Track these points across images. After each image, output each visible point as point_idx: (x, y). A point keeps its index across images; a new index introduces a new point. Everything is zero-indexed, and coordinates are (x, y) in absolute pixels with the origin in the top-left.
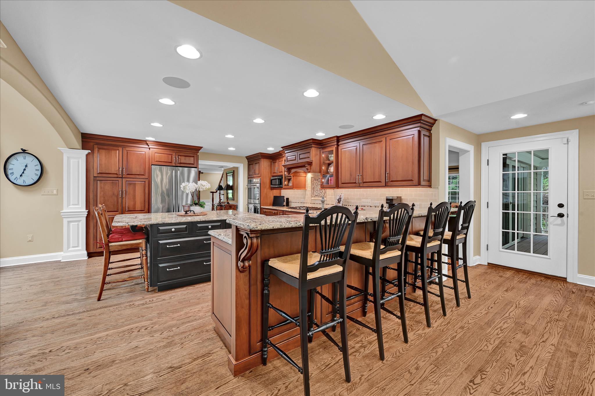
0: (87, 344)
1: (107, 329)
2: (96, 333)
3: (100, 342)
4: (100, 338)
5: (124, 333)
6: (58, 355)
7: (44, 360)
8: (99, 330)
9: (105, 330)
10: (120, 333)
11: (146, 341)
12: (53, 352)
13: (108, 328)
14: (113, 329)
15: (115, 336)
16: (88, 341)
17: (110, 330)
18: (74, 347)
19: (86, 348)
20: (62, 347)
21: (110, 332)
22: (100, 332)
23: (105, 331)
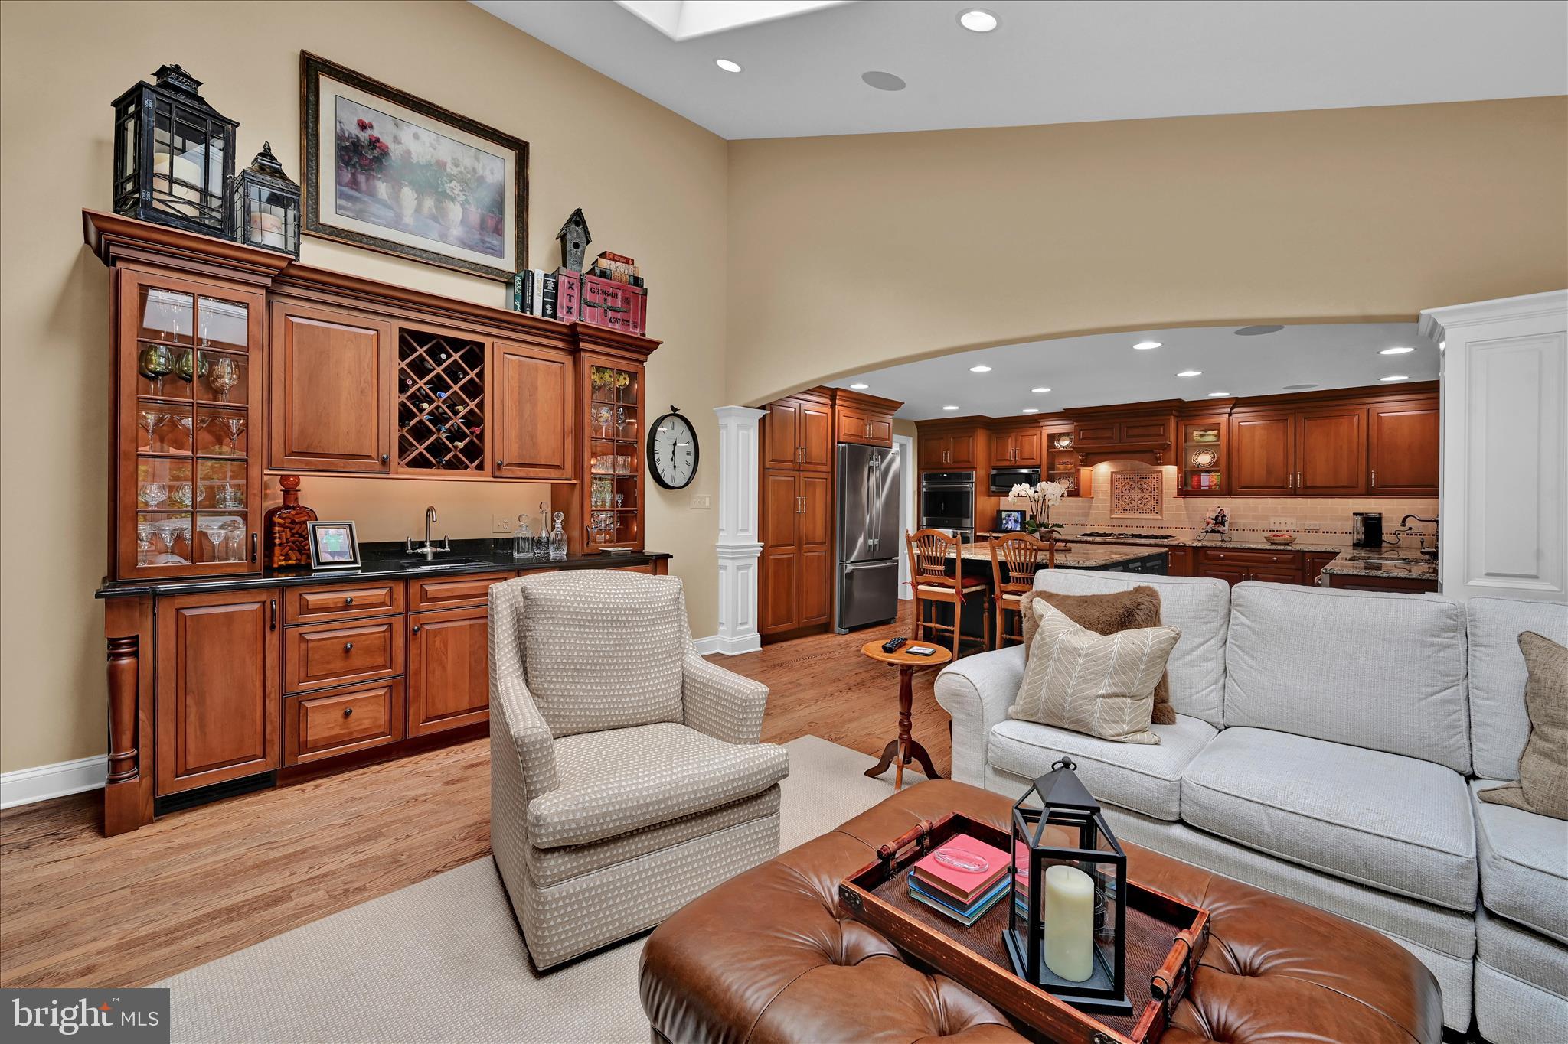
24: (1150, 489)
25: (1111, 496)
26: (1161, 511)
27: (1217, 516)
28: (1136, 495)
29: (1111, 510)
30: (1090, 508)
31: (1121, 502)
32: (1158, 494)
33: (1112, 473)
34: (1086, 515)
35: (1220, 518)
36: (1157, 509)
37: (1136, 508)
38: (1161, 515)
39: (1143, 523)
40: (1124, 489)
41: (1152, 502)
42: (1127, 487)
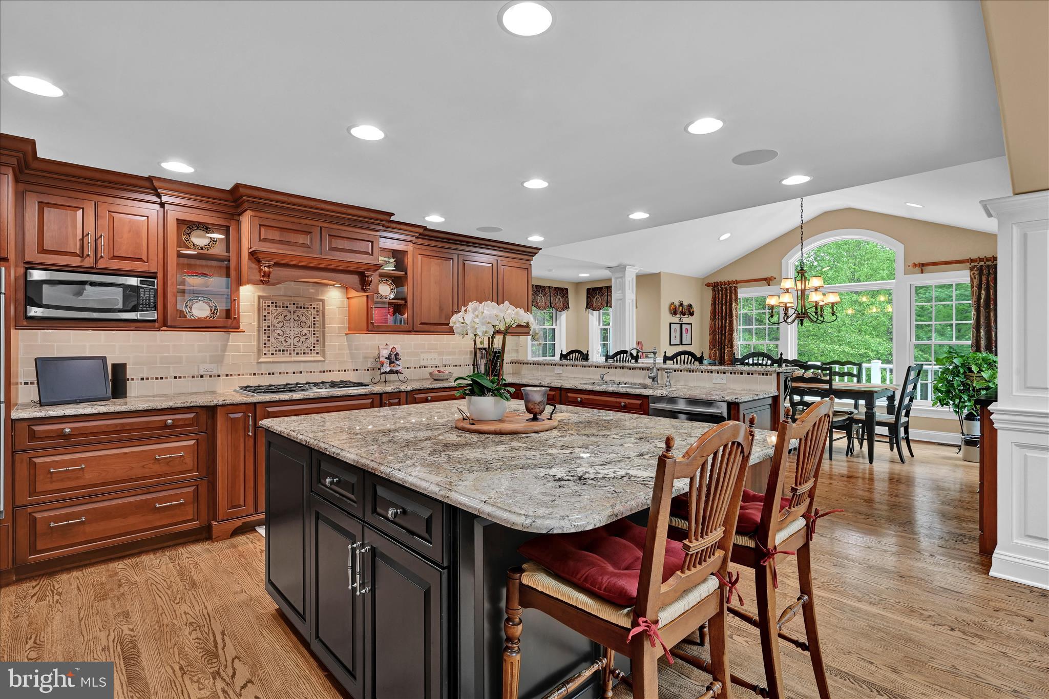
0: (893, 606)
1: (854, 610)
2: (874, 615)
3: (875, 597)
4: (872, 604)
5: (835, 589)
6: (939, 615)
7: (959, 619)
8: (866, 617)
9: (858, 612)
10: (840, 592)
11: (819, 564)
12: (948, 626)
13: (851, 612)
14: (845, 604)
15: (850, 592)
16: (891, 609)
17: (850, 606)
18: (914, 614)
19: (897, 600)
20: (934, 625)
21: (851, 603)
22: (867, 613)
23: (859, 609)
24: (309, 323)
25: (259, 331)
26: (323, 351)
27: (390, 355)
28: (292, 330)
29: (259, 352)
30: (224, 348)
31: (272, 339)
32: (318, 328)
33: (260, 297)
34: (219, 360)
35: (393, 357)
36: (318, 348)
37: (292, 348)
38: (324, 356)
39: (301, 367)
40: (275, 321)
41: (312, 340)
42: (281, 318)
